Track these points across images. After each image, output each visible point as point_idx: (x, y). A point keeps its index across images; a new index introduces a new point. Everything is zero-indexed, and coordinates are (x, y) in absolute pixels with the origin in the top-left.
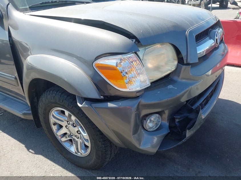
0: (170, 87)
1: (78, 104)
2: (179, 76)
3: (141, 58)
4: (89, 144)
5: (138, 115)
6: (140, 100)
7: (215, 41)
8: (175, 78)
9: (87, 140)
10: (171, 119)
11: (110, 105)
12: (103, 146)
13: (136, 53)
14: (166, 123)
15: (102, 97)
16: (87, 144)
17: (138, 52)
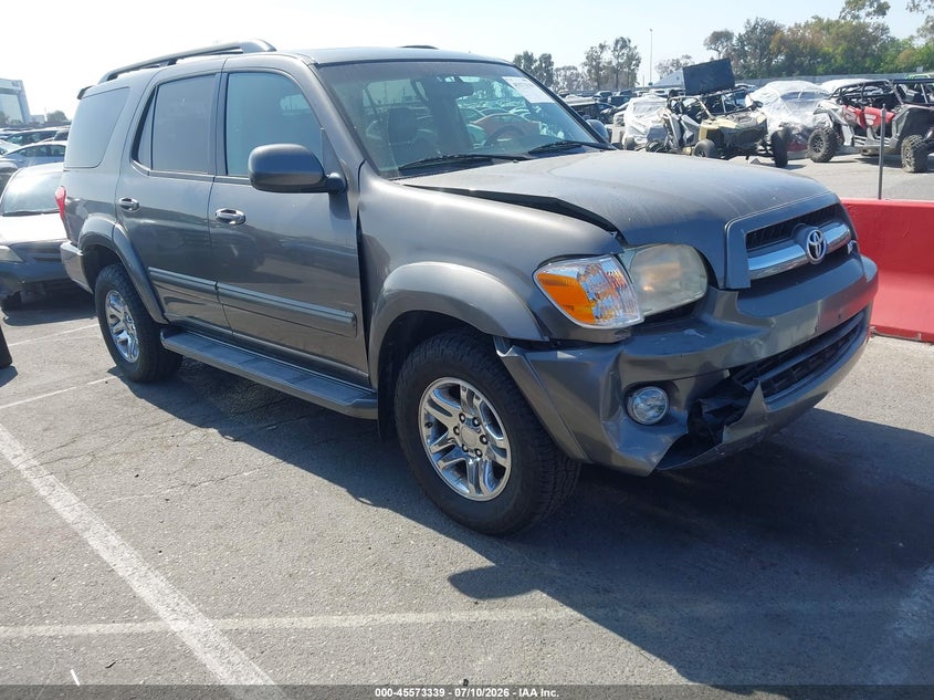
0: (692, 332)
1: (498, 352)
2: (712, 313)
3: (627, 267)
4: (506, 462)
5: (617, 383)
6: (621, 349)
7: (806, 251)
8: (705, 317)
9: (503, 452)
10: (694, 407)
11: (561, 355)
12: (540, 458)
13: (616, 256)
14: (681, 412)
15: (547, 339)
16: (500, 460)
17: (620, 255)
